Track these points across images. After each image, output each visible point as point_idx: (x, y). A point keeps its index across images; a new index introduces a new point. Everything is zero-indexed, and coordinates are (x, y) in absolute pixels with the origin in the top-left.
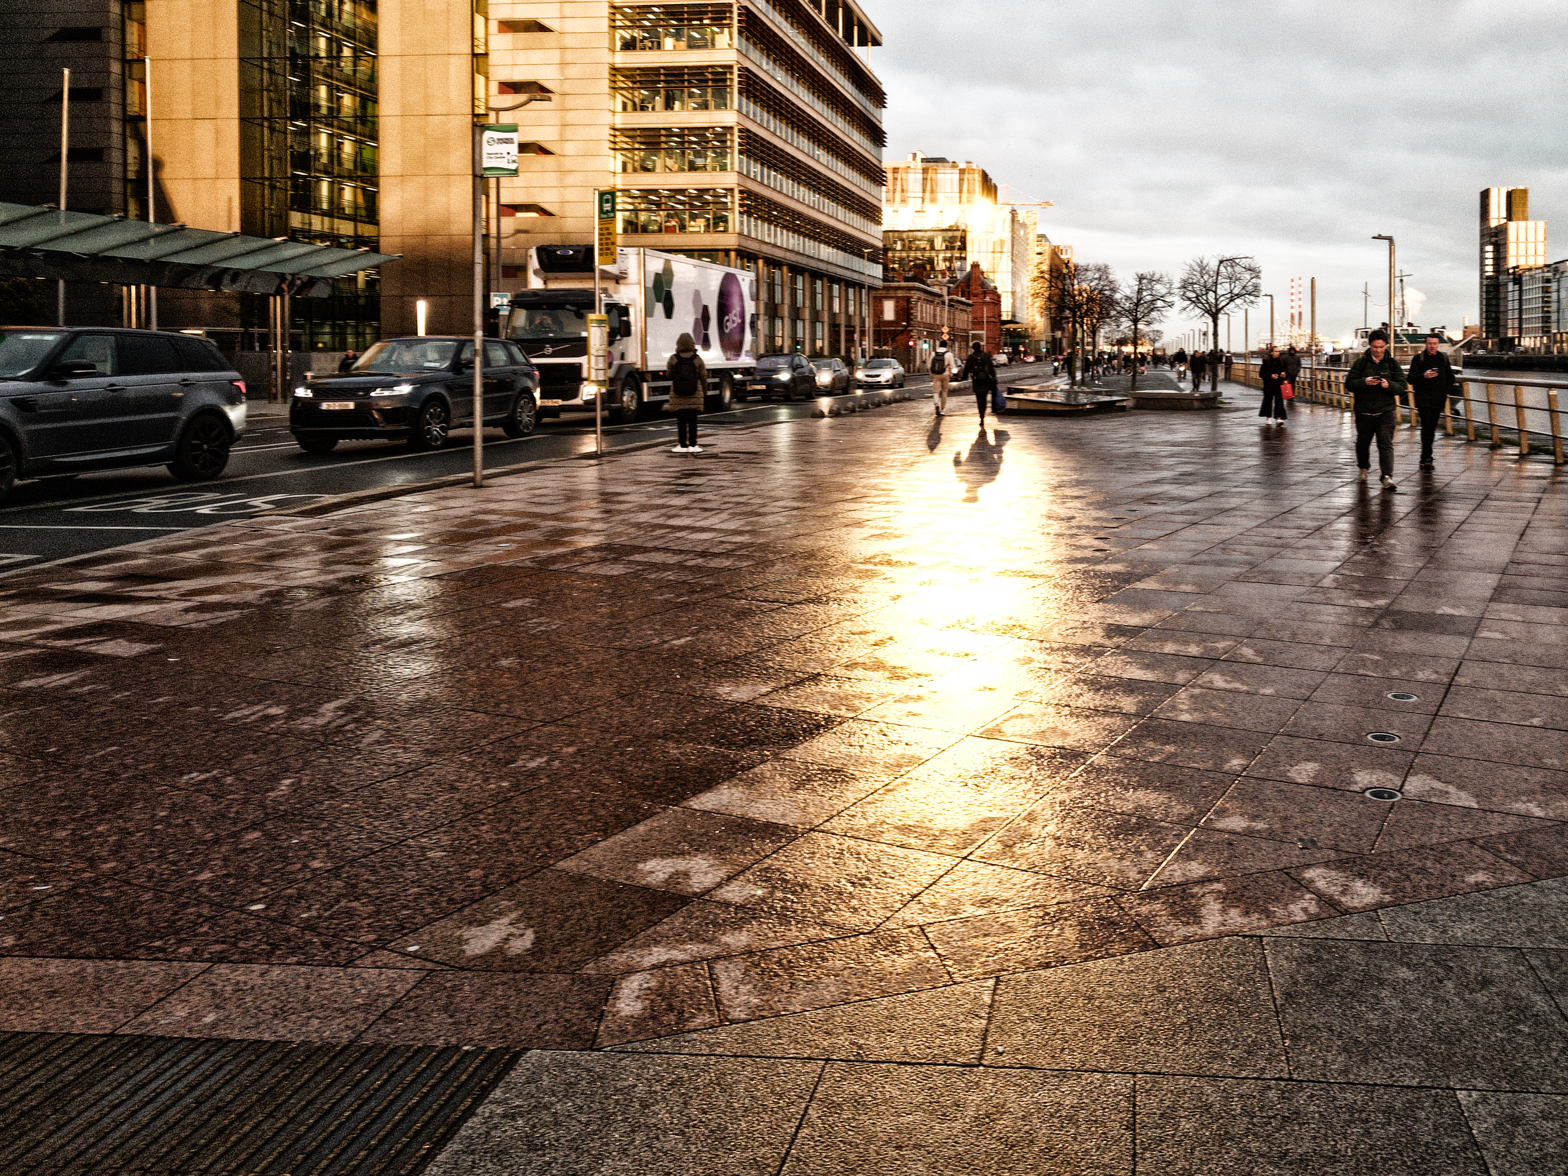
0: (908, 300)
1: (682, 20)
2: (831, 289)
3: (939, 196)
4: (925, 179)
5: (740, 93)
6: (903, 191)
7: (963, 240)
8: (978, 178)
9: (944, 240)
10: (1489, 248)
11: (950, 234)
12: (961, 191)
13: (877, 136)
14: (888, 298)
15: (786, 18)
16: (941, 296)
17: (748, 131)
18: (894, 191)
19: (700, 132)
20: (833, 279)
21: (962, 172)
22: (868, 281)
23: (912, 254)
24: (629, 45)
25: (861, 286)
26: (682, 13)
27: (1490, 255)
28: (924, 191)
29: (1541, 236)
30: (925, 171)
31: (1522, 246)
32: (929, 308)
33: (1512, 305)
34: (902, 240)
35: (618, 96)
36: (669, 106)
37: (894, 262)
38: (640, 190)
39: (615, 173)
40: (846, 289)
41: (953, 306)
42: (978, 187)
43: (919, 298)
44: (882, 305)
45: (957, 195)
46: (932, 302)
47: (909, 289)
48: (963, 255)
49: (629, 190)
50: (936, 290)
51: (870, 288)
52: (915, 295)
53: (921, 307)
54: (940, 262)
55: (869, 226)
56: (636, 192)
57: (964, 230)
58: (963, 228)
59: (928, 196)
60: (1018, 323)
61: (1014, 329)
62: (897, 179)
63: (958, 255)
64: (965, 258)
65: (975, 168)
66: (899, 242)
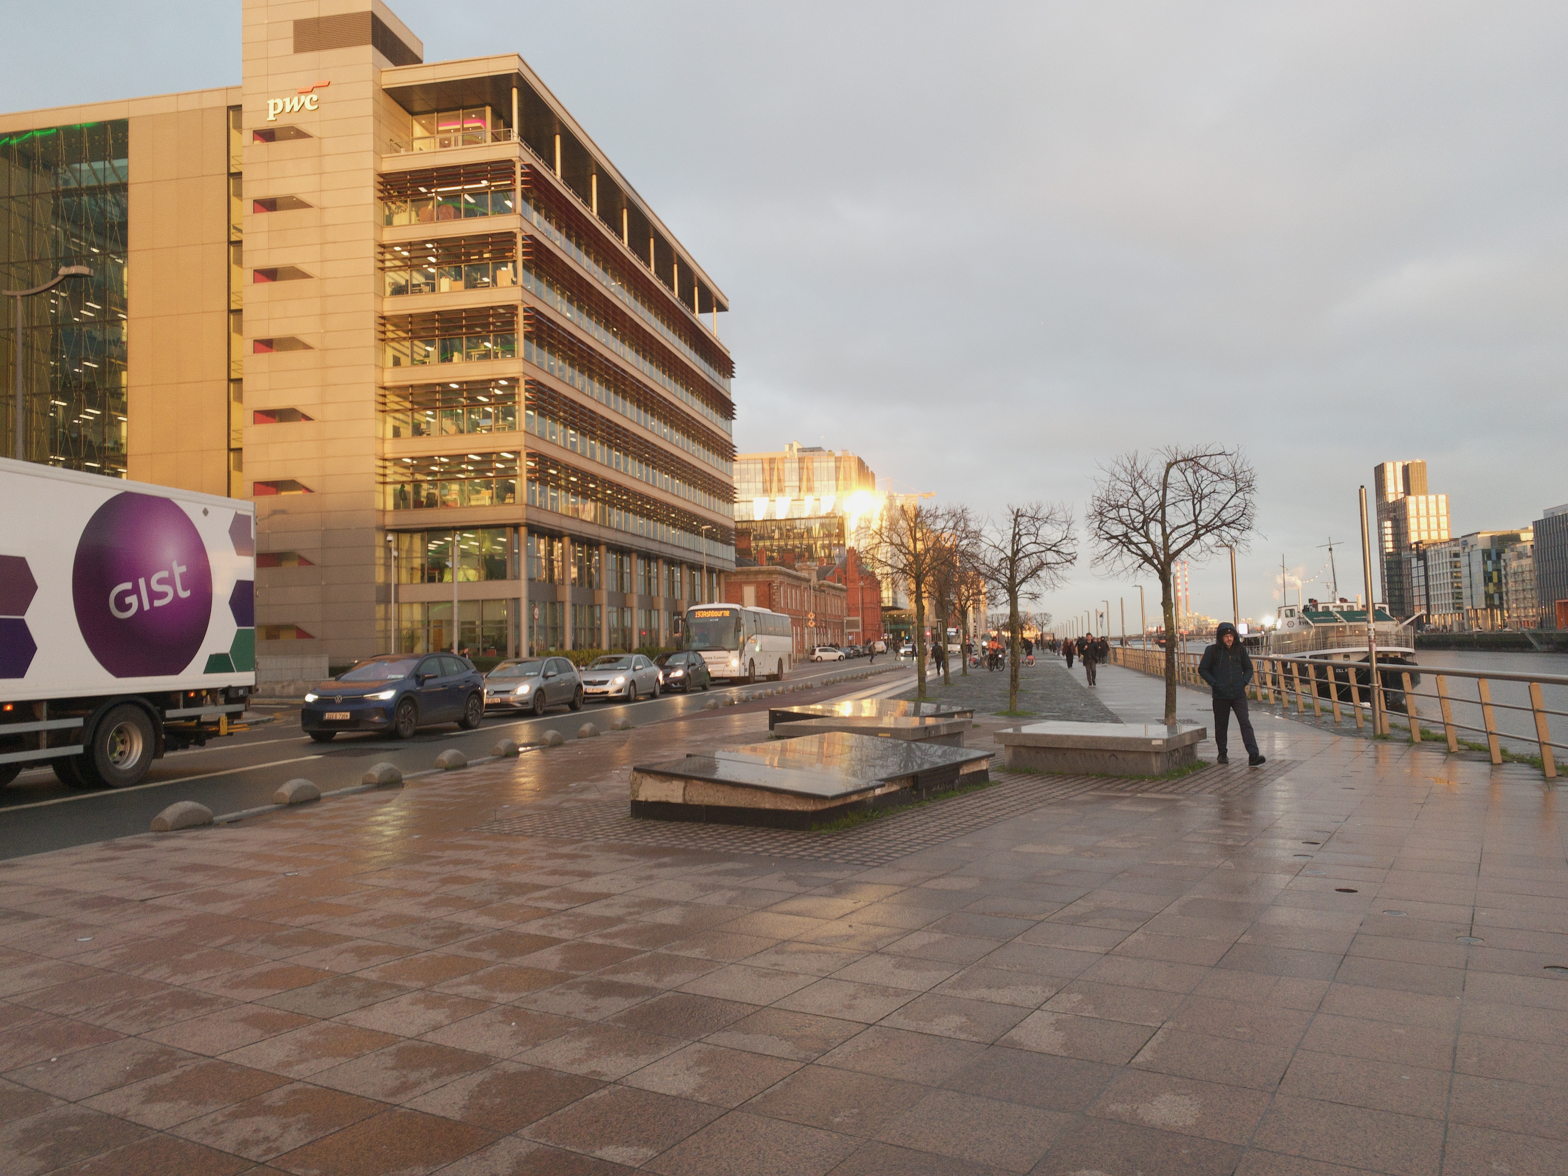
0: (770, 584)
3: (817, 484)
4: (801, 469)
5: (528, 337)
6: (779, 480)
7: (841, 527)
8: (854, 466)
9: (822, 525)
10: (1388, 524)
11: (827, 521)
12: (837, 479)
13: (726, 409)
14: (752, 583)
16: (809, 581)
17: (539, 383)
18: (771, 481)
20: (670, 561)
21: (838, 460)
22: (718, 564)
23: (790, 543)
24: (401, 290)
25: (710, 569)
27: (1389, 531)
28: (801, 480)
29: (1443, 510)
30: (801, 461)
31: (1423, 521)
32: (794, 593)
33: (1418, 580)
35: (388, 348)
36: (445, 358)
37: (772, 551)
38: (413, 458)
39: (383, 439)
40: (691, 573)
41: (824, 591)
42: (854, 474)
43: (781, 583)
44: (741, 591)
45: (834, 482)
46: (798, 587)
47: (771, 573)
48: (841, 542)
49: (400, 459)
50: (804, 574)
51: (721, 571)
52: (777, 579)
53: (785, 592)
54: (818, 549)
55: (720, 505)
56: (409, 461)
57: (841, 517)
58: (841, 515)
59: (804, 484)
60: (900, 609)
61: (898, 615)
62: (773, 469)
63: (836, 542)
64: (844, 545)
65: (851, 455)
66: (777, 531)
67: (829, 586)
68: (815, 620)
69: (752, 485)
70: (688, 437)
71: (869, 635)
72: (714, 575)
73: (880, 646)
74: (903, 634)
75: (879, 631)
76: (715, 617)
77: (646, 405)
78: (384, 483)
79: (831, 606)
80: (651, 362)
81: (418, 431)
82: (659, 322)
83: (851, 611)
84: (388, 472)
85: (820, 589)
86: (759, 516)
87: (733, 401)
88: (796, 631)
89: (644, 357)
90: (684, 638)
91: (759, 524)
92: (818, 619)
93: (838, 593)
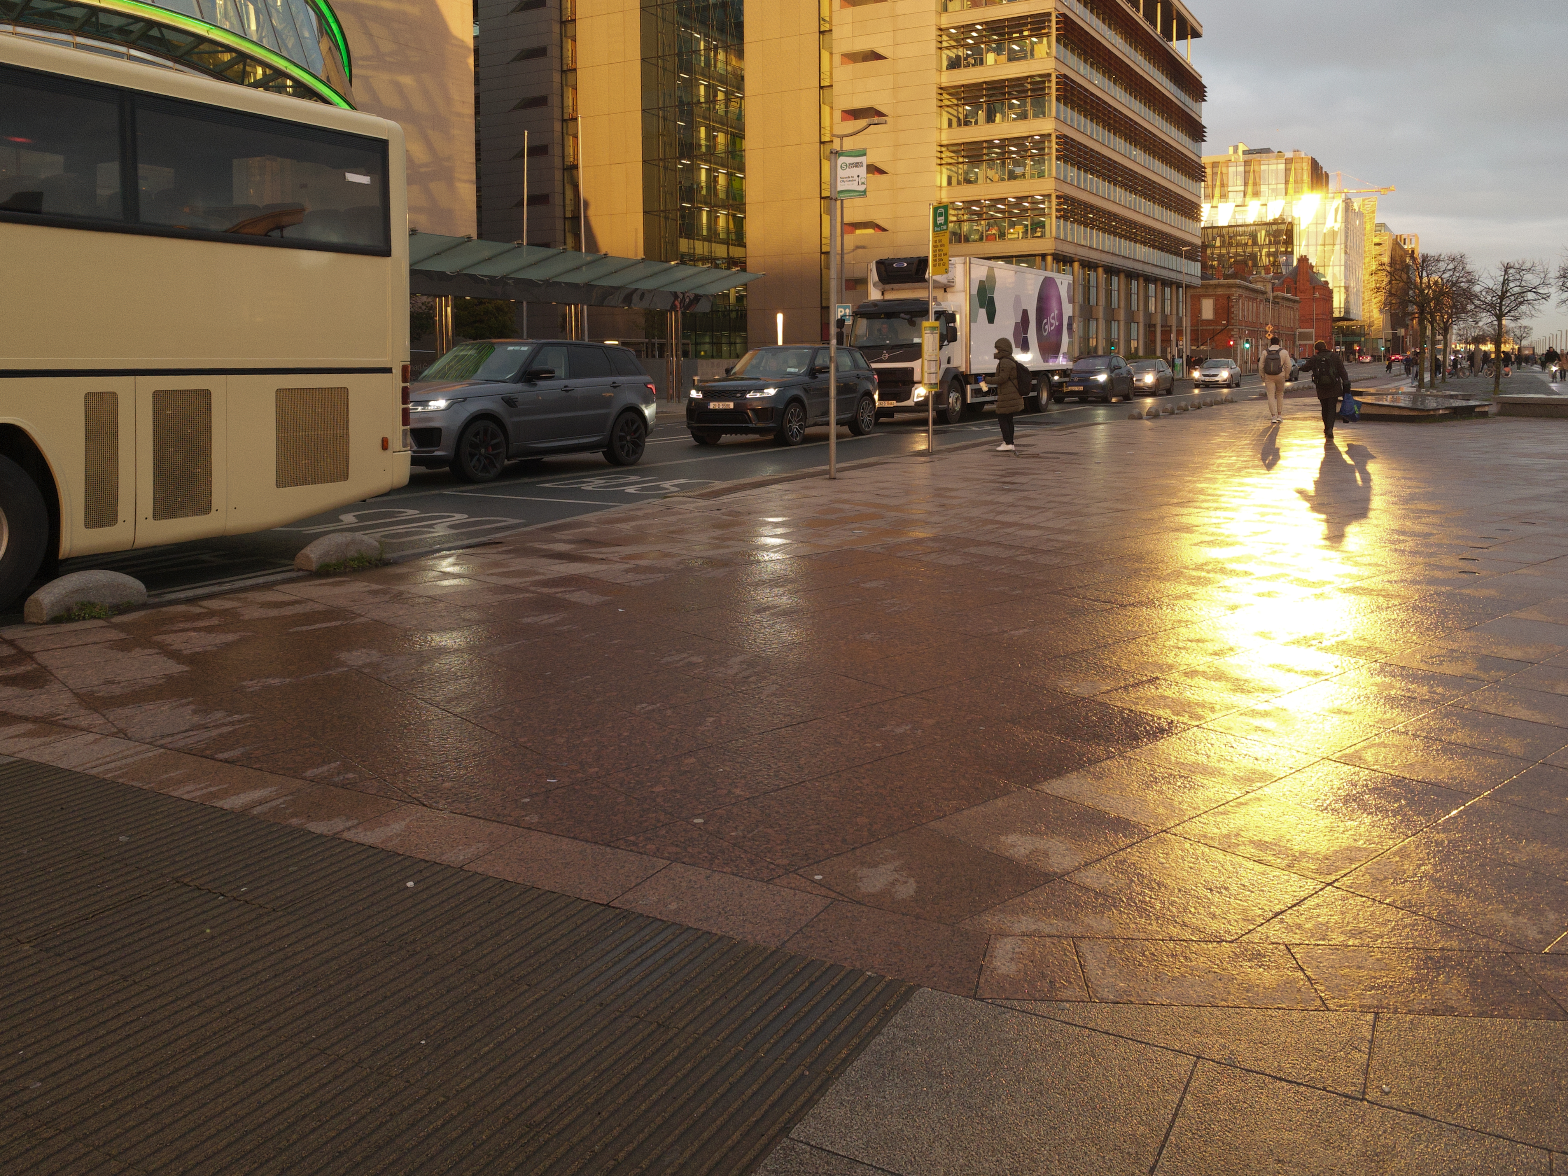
0: (1229, 297)
1: (1003, 34)
2: (1146, 289)
3: (1264, 188)
4: (1247, 172)
5: (1058, 100)
6: (1222, 185)
7: (1290, 234)
8: (1306, 167)
9: (1268, 234)
11: (1275, 227)
12: (1287, 182)
13: (1196, 131)
14: (1207, 296)
15: (1104, 20)
16: (1264, 293)
17: (1066, 136)
18: (1214, 186)
19: (1019, 141)
20: (1149, 279)
21: (1288, 161)
22: (1185, 280)
23: (1233, 250)
24: (954, 64)
25: (1179, 285)
26: (1003, 28)
28: (1246, 184)
30: (1247, 163)
32: (1250, 306)
34: (1223, 236)
35: (944, 113)
36: (990, 119)
38: (964, 202)
39: (940, 188)
40: (1163, 289)
42: (1306, 177)
43: (1240, 296)
44: (1200, 303)
45: (1283, 186)
46: (1253, 299)
47: (1228, 286)
48: (1289, 250)
49: (953, 203)
50: (1259, 287)
51: (1187, 286)
52: (1236, 293)
54: (1263, 257)
55: (1186, 223)
56: (961, 204)
57: (1290, 223)
58: (1290, 220)
59: (1250, 189)
60: (1351, 320)
61: (1348, 327)
62: (1217, 173)
63: (1283, 249)
64: (1292, 253)
65: (1303, 156)
66: (1218, 239)
67: (1282, 298)
72: (1181, 290)
74: (1355, 346)
77: (1131, 138)
79: (1282, 316)
81: (966, 180)
82: (1146, 62)
83: (1305, 323)
85: (1275, 301)
87: (1204, 125)
93: (1290, 304)
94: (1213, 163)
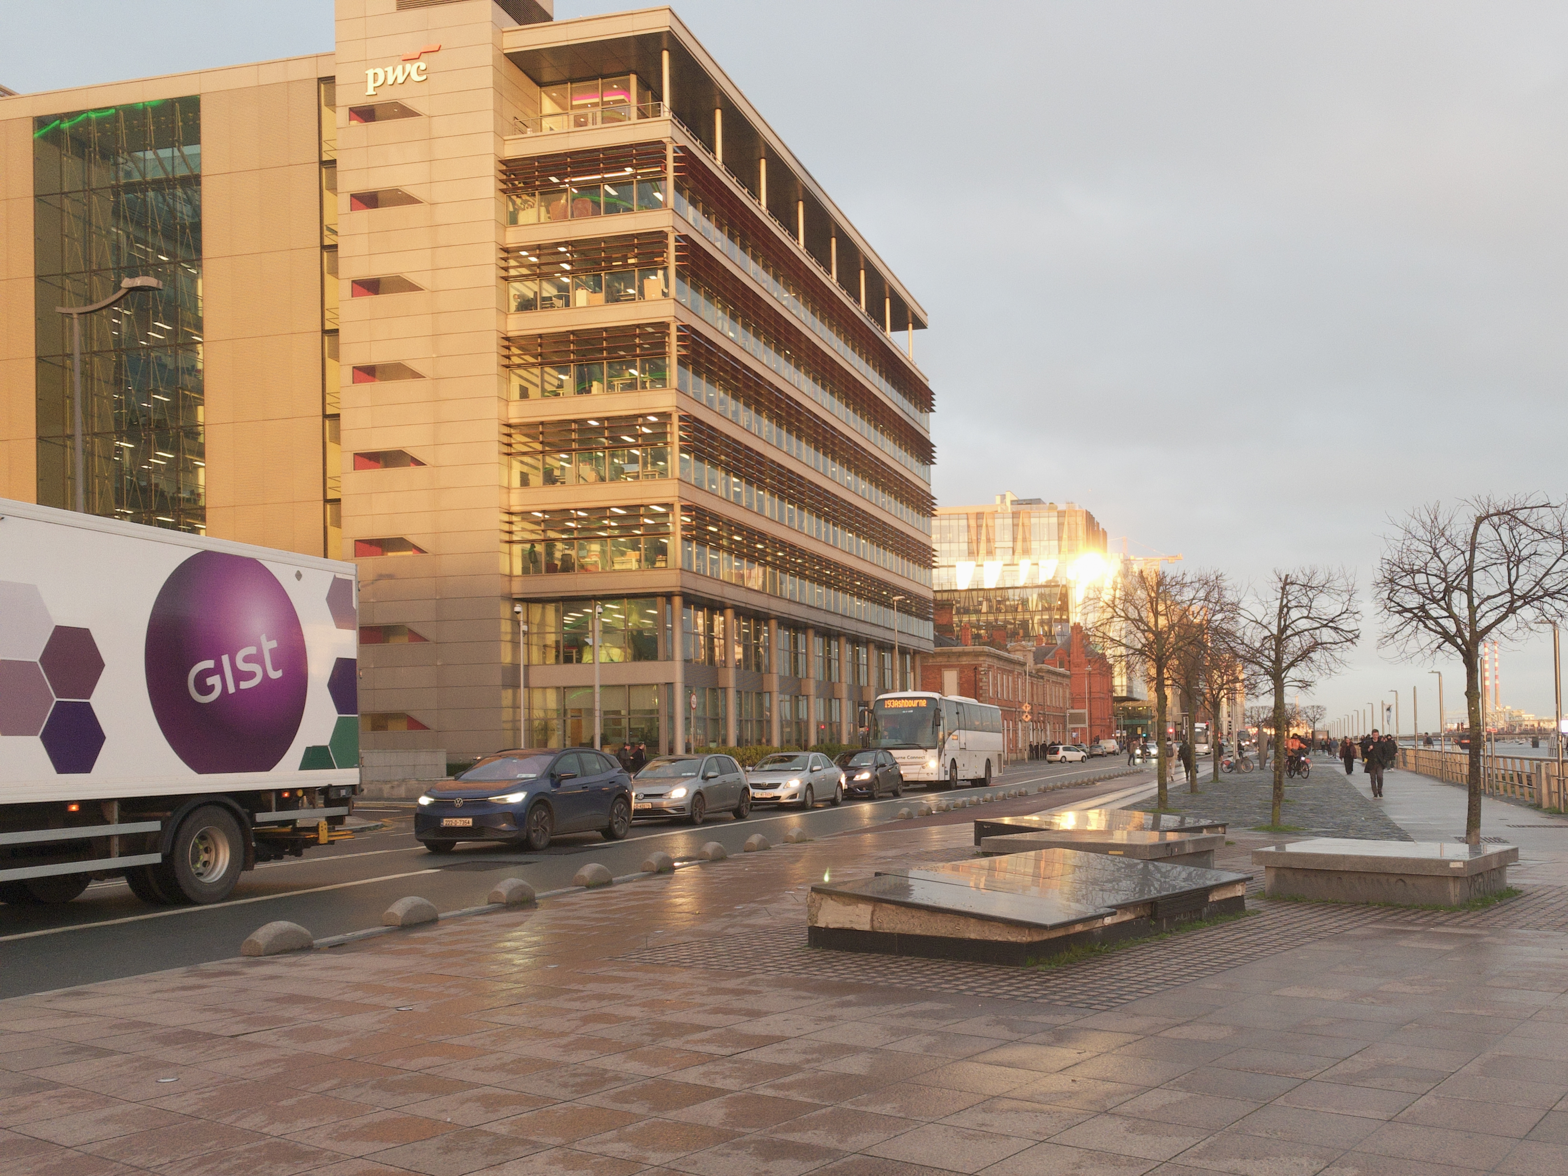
0: (977, 668)
1: (599, 262)
3: (1035, 545)
4: (1015, 526)
5: (682, 362)
6: (988, 540)
7: (1064, 598)
8: (1081, 521)
9: (1041, 596)
11: (1047, 591)
12: (1060, 539)
14: (950, 667)
15: (765, 267)
16: (1023, 664)
17: (696, 420)
18: (978, 541)
19: (629, 422)
21: (1061, 514)
22: (913, 643)
23: (1001, 617)
24: (529, 304)
25: (903, 650)
26: (600, 251)
28: (1014, 540)
30: (1015, 515)
32: (1006, 681)
34: (989, 600)
35: (513, 378)
37: (979, 628)
38: (544, 512)
39: (509, 488)
40: (879, 655)
41: (1042, 678)
42: (1081, 532)
43: (990, 667)
44: (941, 677)
45: (1056, 543)
46: (1011, 672)
47: (977, 654)
48: (1064, 617)
49: (529, 512)
50: (1018, 656)
51: (916, 652)
52: (985, 663)
53: (995, 678)
54: (1036, 626)
55: (916, 571)
56: (540, 515)
57: (1064, 586)
58: (1064, 583)
59: (1019, 545)
60: (1138, 700)
61: (1134, 708)
62: (981, 526)
63: (1058, 617)
64: (1067, 621)
65: (1077, 509)
66: (985, 603)
67: (1049, 672)
68: (1031, 713)
69: (954, 546)
70: (877, 487)
71: (1097, 731)
72: (908, 657)
73: (1111, 745)
74: (1139, 731)
75: (1110, 727)
76: (909, 708)
77: (825, 446)
78: (510, 542)
79: (1051, 695)
80: (832, 393)
81: (550, 478)
82: (842, 343)
83: (1075, 701)
84: (514, 528)
85: (1037, 675)
86: (963, 584)
87: (932, 441)
88: (1008, 726)
89: (824, 387)
90: (872, 734)
91: (963, 595)
92: (1035, 711)
93: (1060, 680)
94: (977, 514)
